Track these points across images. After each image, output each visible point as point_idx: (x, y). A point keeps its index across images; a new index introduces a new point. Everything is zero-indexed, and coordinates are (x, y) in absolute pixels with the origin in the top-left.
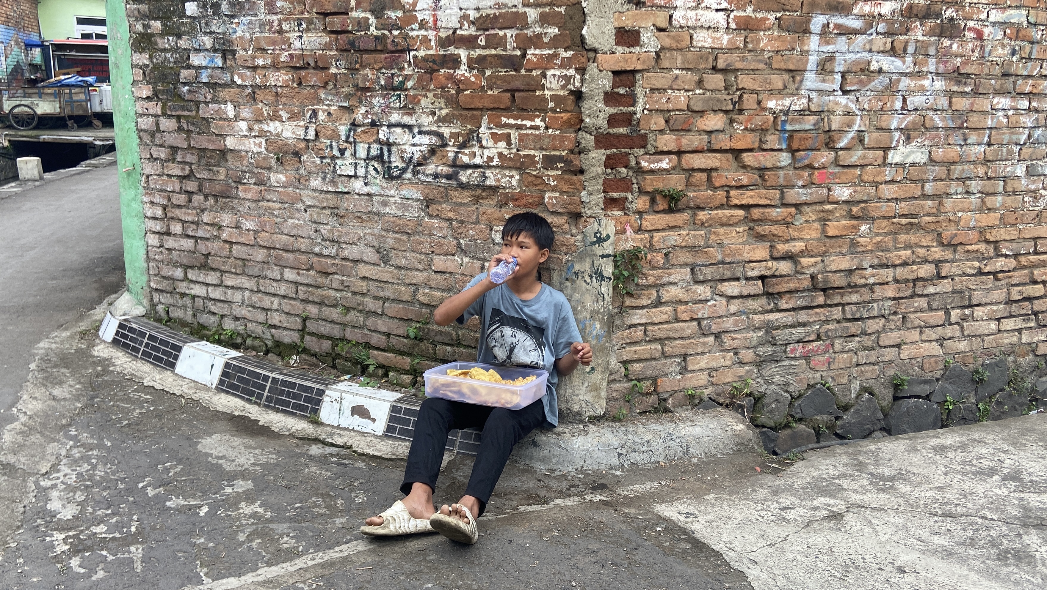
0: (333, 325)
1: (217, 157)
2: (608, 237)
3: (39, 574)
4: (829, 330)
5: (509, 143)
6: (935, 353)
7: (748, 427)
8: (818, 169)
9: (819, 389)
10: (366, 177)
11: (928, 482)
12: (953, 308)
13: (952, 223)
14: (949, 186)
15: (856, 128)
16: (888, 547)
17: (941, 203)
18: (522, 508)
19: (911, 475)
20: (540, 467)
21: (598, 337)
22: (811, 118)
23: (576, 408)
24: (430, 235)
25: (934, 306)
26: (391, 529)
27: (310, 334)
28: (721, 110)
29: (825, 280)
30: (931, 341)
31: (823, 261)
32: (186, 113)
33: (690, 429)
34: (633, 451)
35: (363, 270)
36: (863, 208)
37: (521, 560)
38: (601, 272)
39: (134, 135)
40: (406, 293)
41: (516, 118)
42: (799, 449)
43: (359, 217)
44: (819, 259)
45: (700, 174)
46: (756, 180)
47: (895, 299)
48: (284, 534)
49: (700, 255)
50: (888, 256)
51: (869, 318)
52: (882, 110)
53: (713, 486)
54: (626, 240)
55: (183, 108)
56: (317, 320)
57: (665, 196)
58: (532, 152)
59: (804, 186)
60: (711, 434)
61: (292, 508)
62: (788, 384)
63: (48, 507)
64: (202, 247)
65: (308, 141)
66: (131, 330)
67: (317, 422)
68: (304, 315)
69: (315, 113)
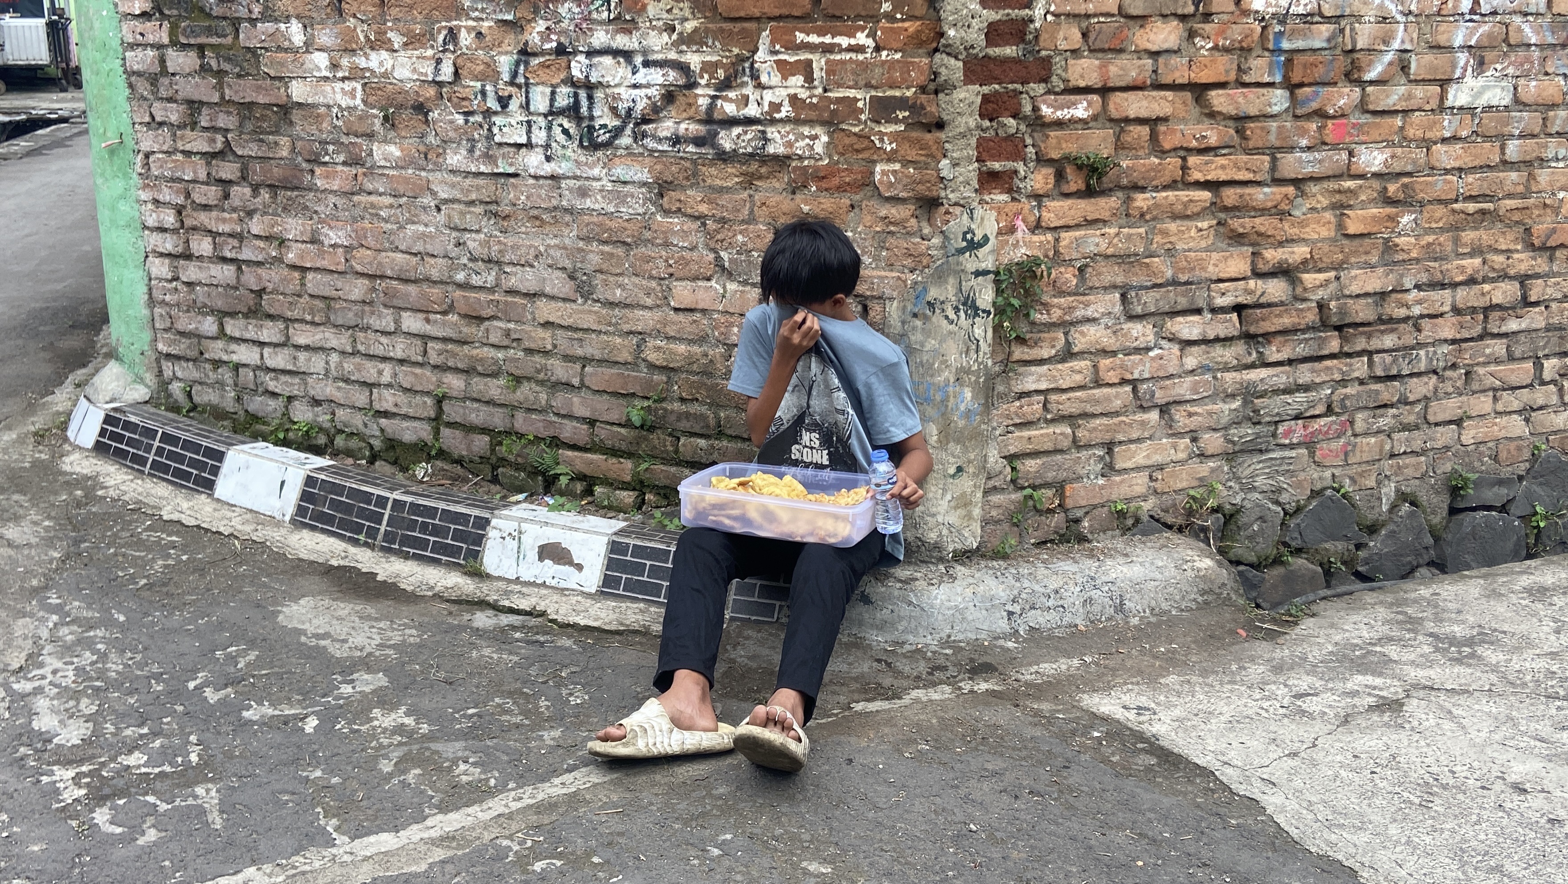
0: (491, 409)
1: (274, 118)
2: (986, 239)
3: (40, 839)
4: (1346, 397)
5: (809, 78)
6: (1517, 433)
7: (1219, 564)
8: (1334, 117)
9: (1330, 498)
10: (547, 146)
11: (1530, 645)
12: (1547, 356)
13: (1549, 211)
14: (1546, 146)
15: (1396, 45)
16: (1489, 751)
17: (1531, 176)
18: (859, 707)
19: (1501, 636)
20: (878, 639)
21: (968, 414)
22: (1324, 28)
23: (932, 537)
24: (667, 244)
25: (1518, 354)
26: (640, 747)
27: (449, 425)
28: (1175, 15)
29: (1343, 311)
30: (1510, 413)
31: (1338, 278)
32: (214, 40)
33: (1125, 570)
34: (1033, 608)
35: (546, 310)
36: (1405, 186)
37: (875, 791)
38: (974, 302)
39: (121, 82)
40: (623, 347)
41: (821, 33)
42: (1304, 598)
43: (536, 218)
44: (1332, 274)
45: (1139, 128)
46: (1232, 137)
47: (1454, 342)
48: (459, 759)
49: (1137, 269)
50: (1444, 267)
51: (1411, 375)
52: (1439, 14)
53: (1171, 662)
54: (1016, 245)
55: (209, 31)
56: (464, 399)
57: (1080, 167)
58: (851, 93)
59: (1309, 148)
60: (1159, 576)
61: (464, 716)
62: (1280, 490)
63: (35, 725)
64: (250, 278)
65: (440, 84)
66: (128, 426)
67: (478, 574)
68: (439, 392)
69: (453, 35)
